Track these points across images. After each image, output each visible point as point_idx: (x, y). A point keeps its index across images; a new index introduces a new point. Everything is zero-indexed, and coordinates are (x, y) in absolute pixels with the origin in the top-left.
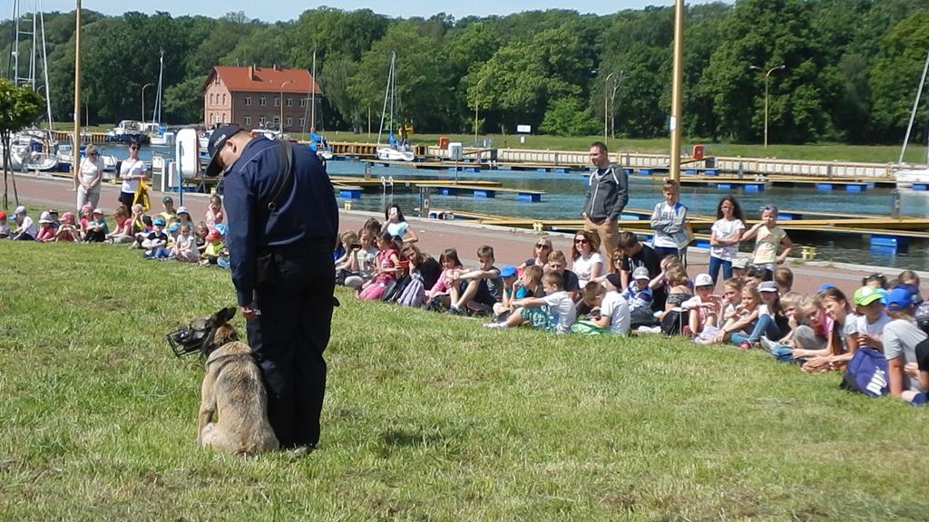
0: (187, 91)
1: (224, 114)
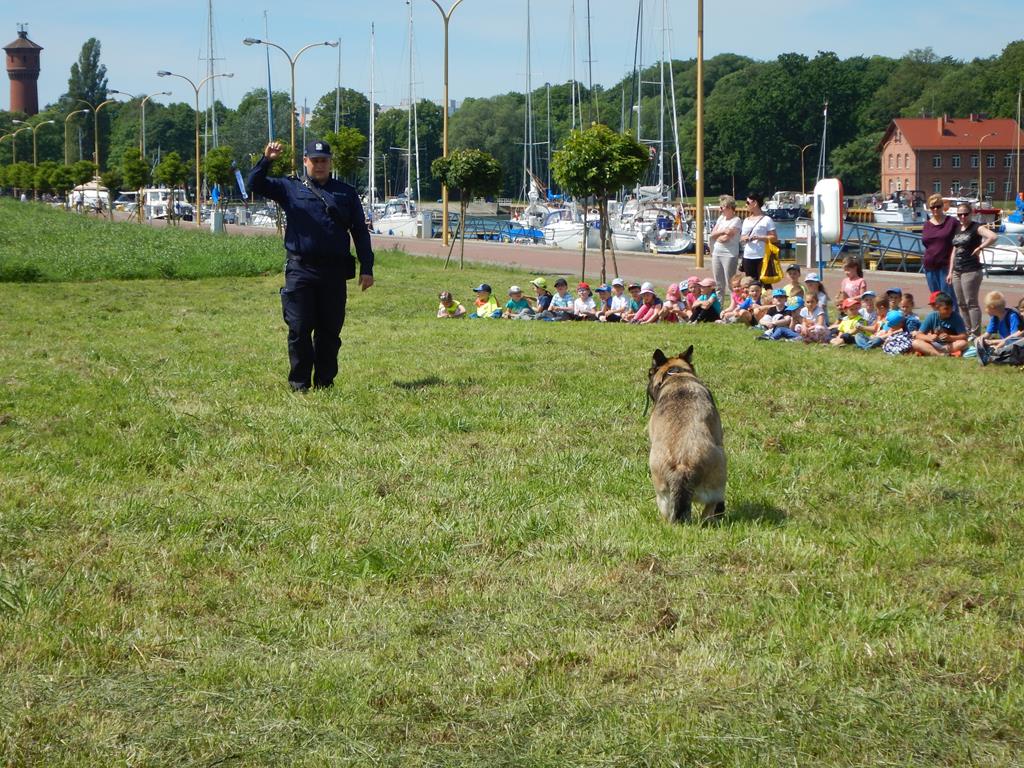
0: (858, 151)
1: (906, 180)
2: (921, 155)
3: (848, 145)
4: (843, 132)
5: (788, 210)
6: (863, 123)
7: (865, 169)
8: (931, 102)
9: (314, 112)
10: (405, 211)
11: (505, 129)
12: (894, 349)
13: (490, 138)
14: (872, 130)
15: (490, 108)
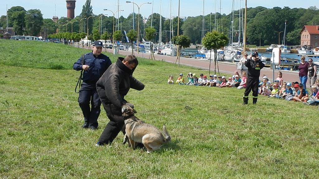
0: (295, 34)
1: (308, 42)
2: (312, 35)
3: (292, 32)
4: (290, 28)
6: (296, 26)
7: (296, 39)
8: (315, 21)
9: (148, 19)
10: (169, 48)
11: (199, 25)
12: (289, 98)
13: (194, 28)
15: (195, 19)
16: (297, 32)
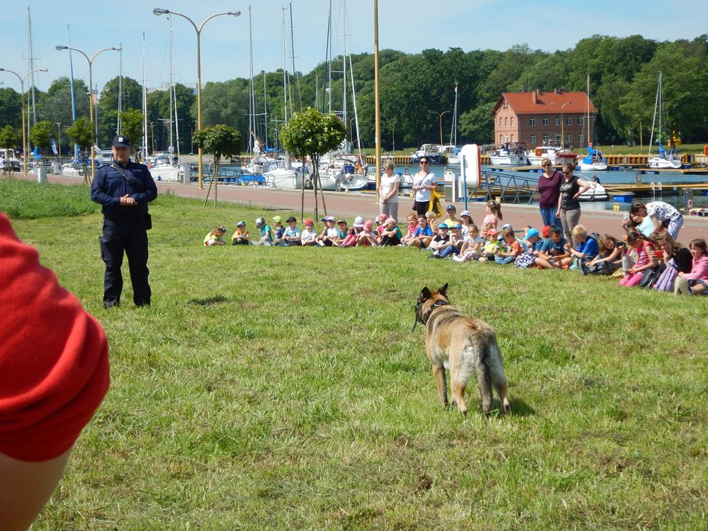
0: (478, 116)
1: (512, 135)
2: (521, 117)
3: (472, 111)
4: (468, 102)
5: (432, 157)
6: (481, 96)
7: (483, 128)
8: (527, 81)
9: (102, 93)
10: (169, 163)
11: (236, 103)
12: (523, 264)
13: (224, 110)
14: (487, 101)
15: (224, 89)
16: (484, 112)
